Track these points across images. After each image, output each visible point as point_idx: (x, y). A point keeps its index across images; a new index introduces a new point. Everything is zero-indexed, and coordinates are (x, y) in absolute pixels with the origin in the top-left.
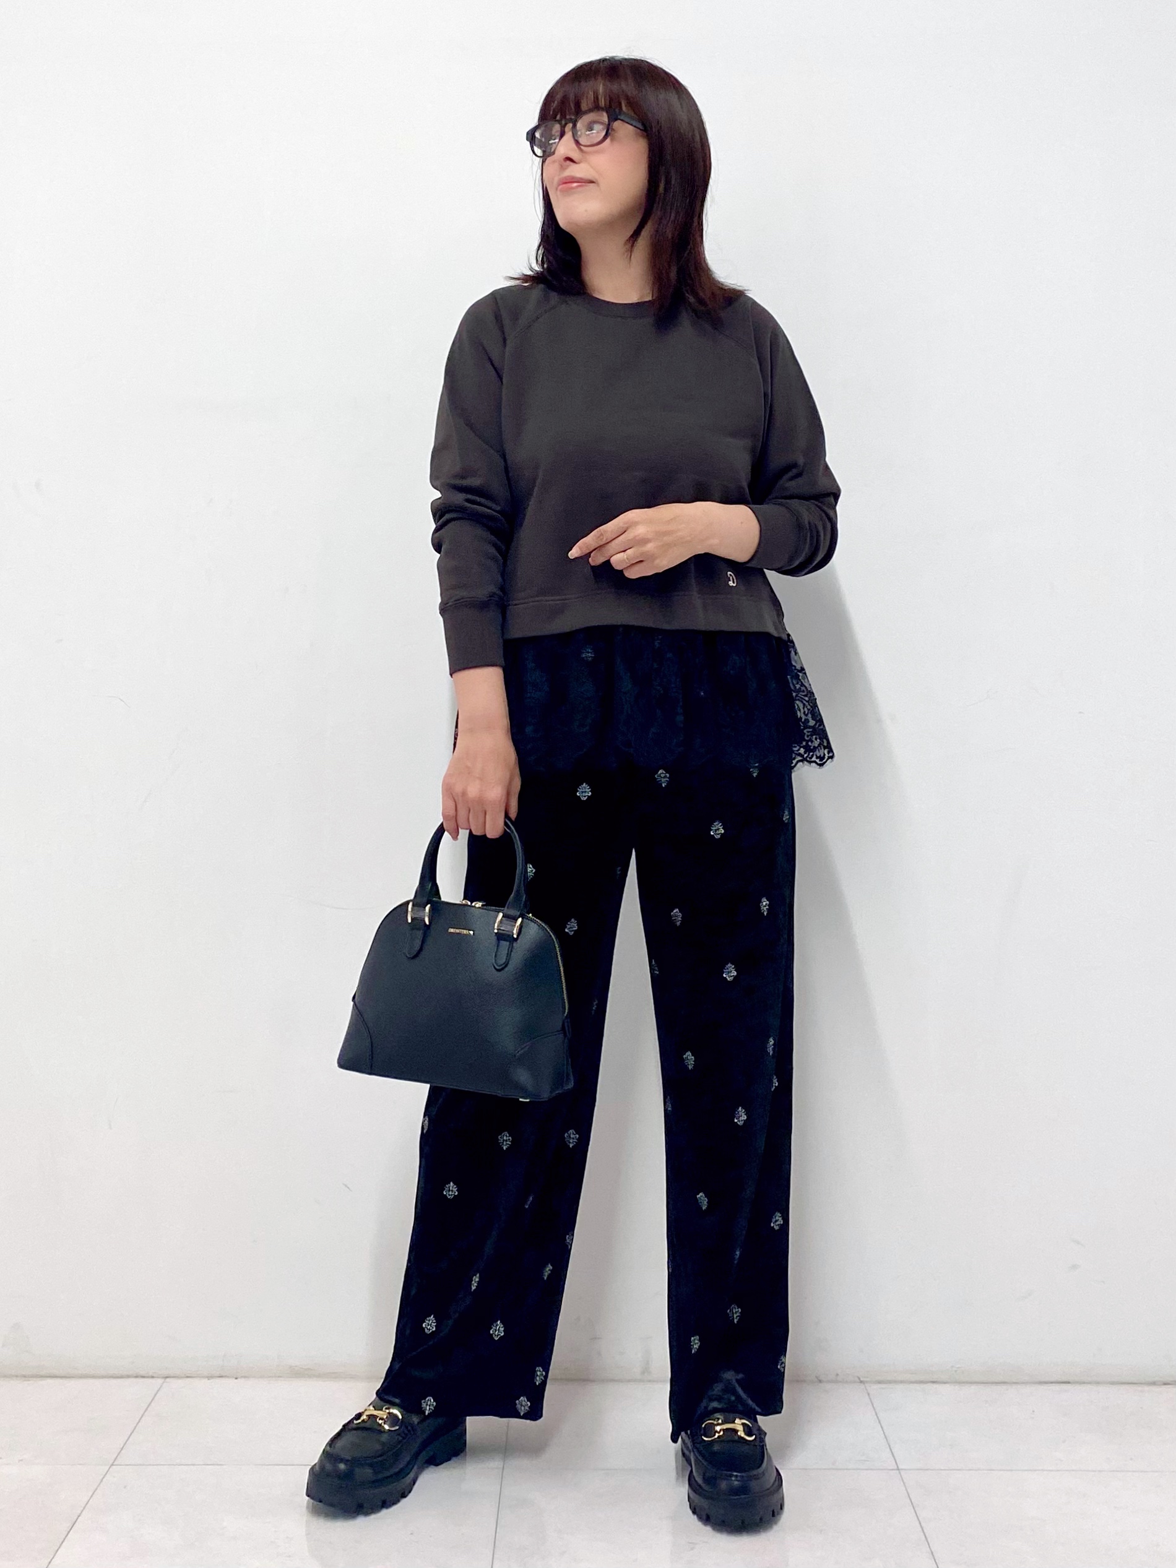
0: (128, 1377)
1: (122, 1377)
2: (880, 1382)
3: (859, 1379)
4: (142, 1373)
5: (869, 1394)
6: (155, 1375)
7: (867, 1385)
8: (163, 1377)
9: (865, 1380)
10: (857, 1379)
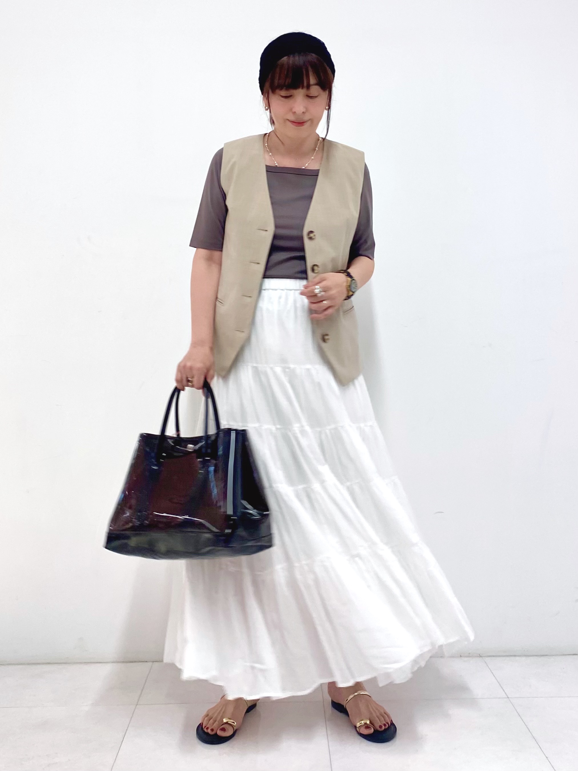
0: (135, 662)
2: (490, 656)
3: (480, 655)
4: (143, 661)
5: (485, 662)
6: (147, 661)
7: (483, 658)
8: (152, 662)
9: (482, 655)
10: (479, 655)
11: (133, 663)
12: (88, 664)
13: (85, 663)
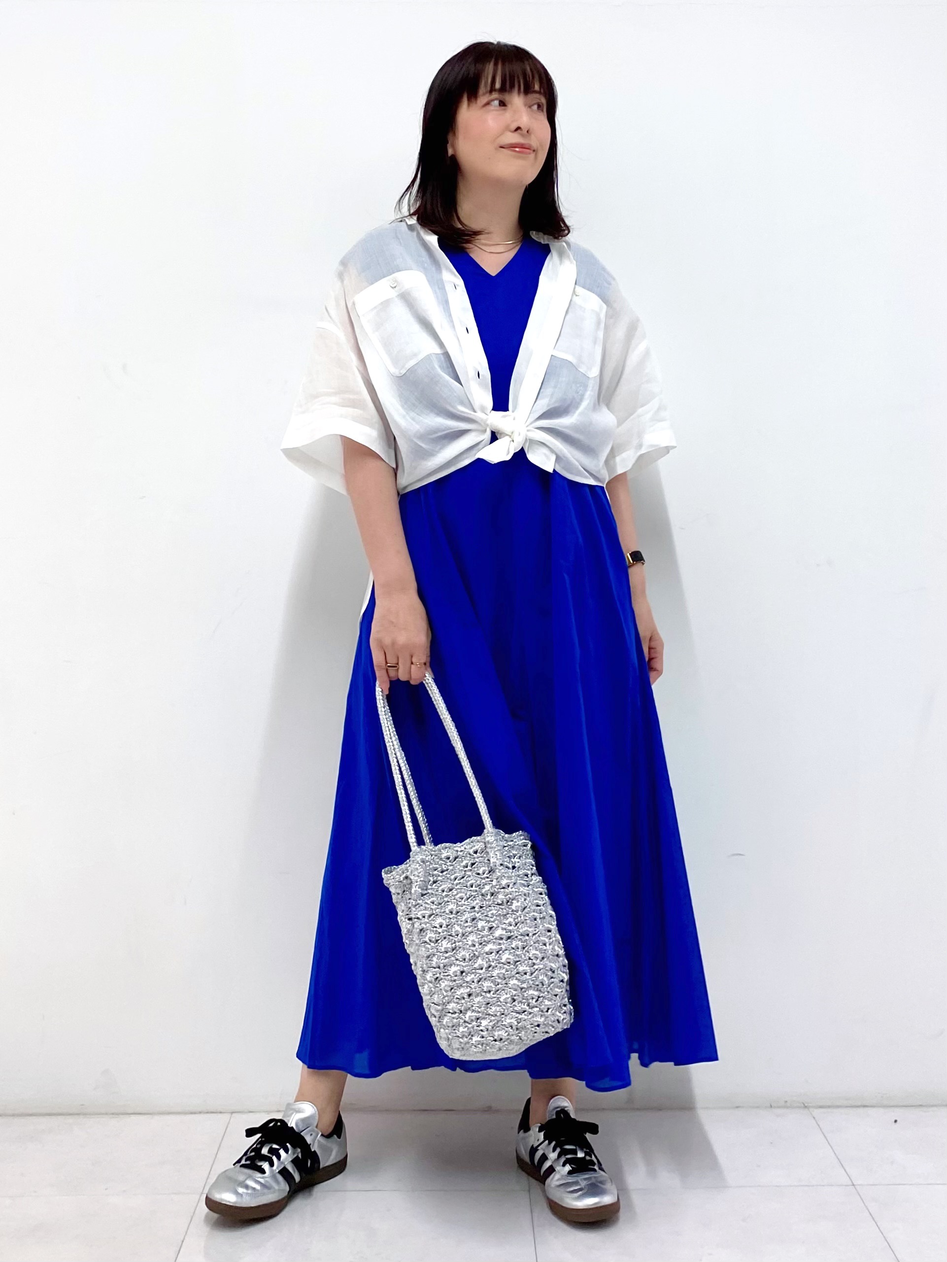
0: (200, 1113)
1: (195, 1113)
2: (821, 1107)
3: (804, 1105)
4: (213, 1111)
5: (814, 1118)
6: (222, 1111)
7: (811, 1110)
8: (231, 1113)
9: (810, 1105)
10: (802, 1105)
11: (196, 1115)
12: (117, 1116)
13: (113, 1114)
